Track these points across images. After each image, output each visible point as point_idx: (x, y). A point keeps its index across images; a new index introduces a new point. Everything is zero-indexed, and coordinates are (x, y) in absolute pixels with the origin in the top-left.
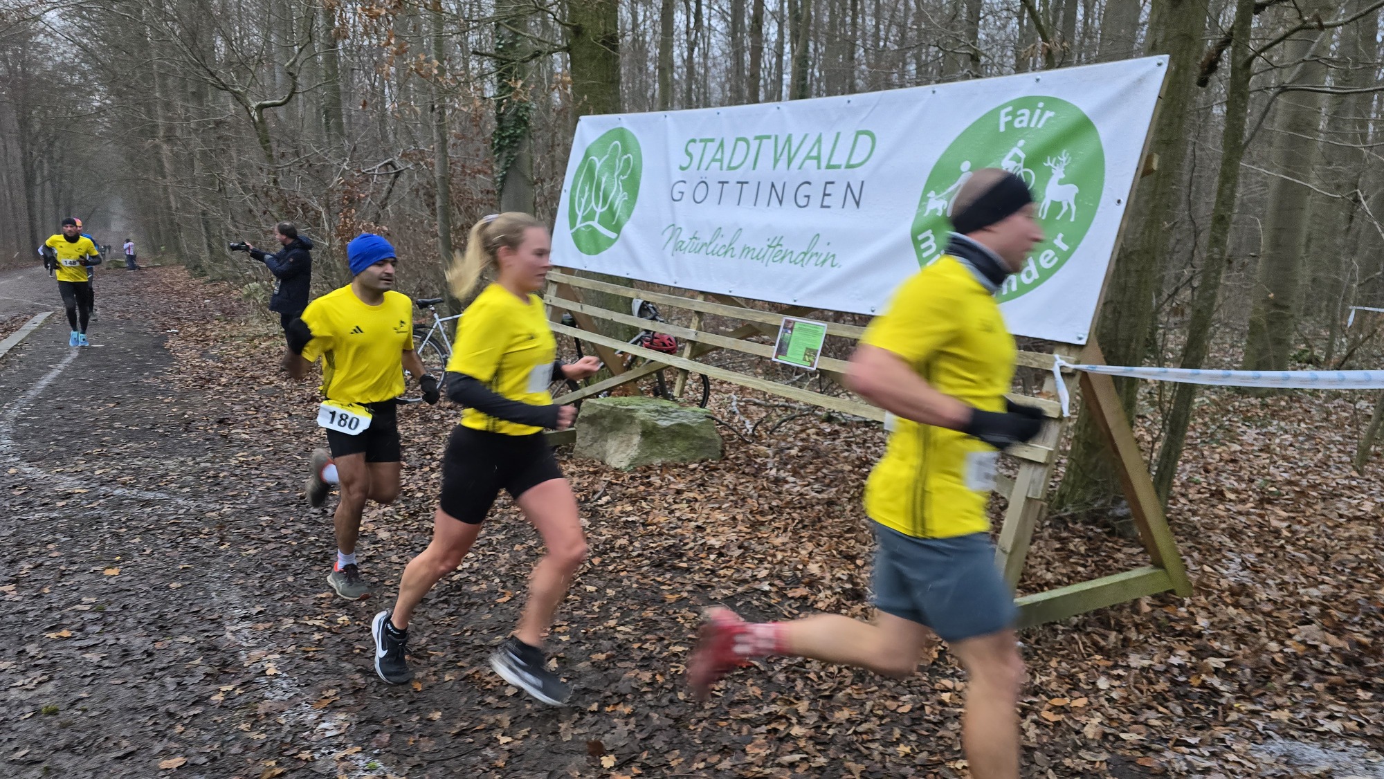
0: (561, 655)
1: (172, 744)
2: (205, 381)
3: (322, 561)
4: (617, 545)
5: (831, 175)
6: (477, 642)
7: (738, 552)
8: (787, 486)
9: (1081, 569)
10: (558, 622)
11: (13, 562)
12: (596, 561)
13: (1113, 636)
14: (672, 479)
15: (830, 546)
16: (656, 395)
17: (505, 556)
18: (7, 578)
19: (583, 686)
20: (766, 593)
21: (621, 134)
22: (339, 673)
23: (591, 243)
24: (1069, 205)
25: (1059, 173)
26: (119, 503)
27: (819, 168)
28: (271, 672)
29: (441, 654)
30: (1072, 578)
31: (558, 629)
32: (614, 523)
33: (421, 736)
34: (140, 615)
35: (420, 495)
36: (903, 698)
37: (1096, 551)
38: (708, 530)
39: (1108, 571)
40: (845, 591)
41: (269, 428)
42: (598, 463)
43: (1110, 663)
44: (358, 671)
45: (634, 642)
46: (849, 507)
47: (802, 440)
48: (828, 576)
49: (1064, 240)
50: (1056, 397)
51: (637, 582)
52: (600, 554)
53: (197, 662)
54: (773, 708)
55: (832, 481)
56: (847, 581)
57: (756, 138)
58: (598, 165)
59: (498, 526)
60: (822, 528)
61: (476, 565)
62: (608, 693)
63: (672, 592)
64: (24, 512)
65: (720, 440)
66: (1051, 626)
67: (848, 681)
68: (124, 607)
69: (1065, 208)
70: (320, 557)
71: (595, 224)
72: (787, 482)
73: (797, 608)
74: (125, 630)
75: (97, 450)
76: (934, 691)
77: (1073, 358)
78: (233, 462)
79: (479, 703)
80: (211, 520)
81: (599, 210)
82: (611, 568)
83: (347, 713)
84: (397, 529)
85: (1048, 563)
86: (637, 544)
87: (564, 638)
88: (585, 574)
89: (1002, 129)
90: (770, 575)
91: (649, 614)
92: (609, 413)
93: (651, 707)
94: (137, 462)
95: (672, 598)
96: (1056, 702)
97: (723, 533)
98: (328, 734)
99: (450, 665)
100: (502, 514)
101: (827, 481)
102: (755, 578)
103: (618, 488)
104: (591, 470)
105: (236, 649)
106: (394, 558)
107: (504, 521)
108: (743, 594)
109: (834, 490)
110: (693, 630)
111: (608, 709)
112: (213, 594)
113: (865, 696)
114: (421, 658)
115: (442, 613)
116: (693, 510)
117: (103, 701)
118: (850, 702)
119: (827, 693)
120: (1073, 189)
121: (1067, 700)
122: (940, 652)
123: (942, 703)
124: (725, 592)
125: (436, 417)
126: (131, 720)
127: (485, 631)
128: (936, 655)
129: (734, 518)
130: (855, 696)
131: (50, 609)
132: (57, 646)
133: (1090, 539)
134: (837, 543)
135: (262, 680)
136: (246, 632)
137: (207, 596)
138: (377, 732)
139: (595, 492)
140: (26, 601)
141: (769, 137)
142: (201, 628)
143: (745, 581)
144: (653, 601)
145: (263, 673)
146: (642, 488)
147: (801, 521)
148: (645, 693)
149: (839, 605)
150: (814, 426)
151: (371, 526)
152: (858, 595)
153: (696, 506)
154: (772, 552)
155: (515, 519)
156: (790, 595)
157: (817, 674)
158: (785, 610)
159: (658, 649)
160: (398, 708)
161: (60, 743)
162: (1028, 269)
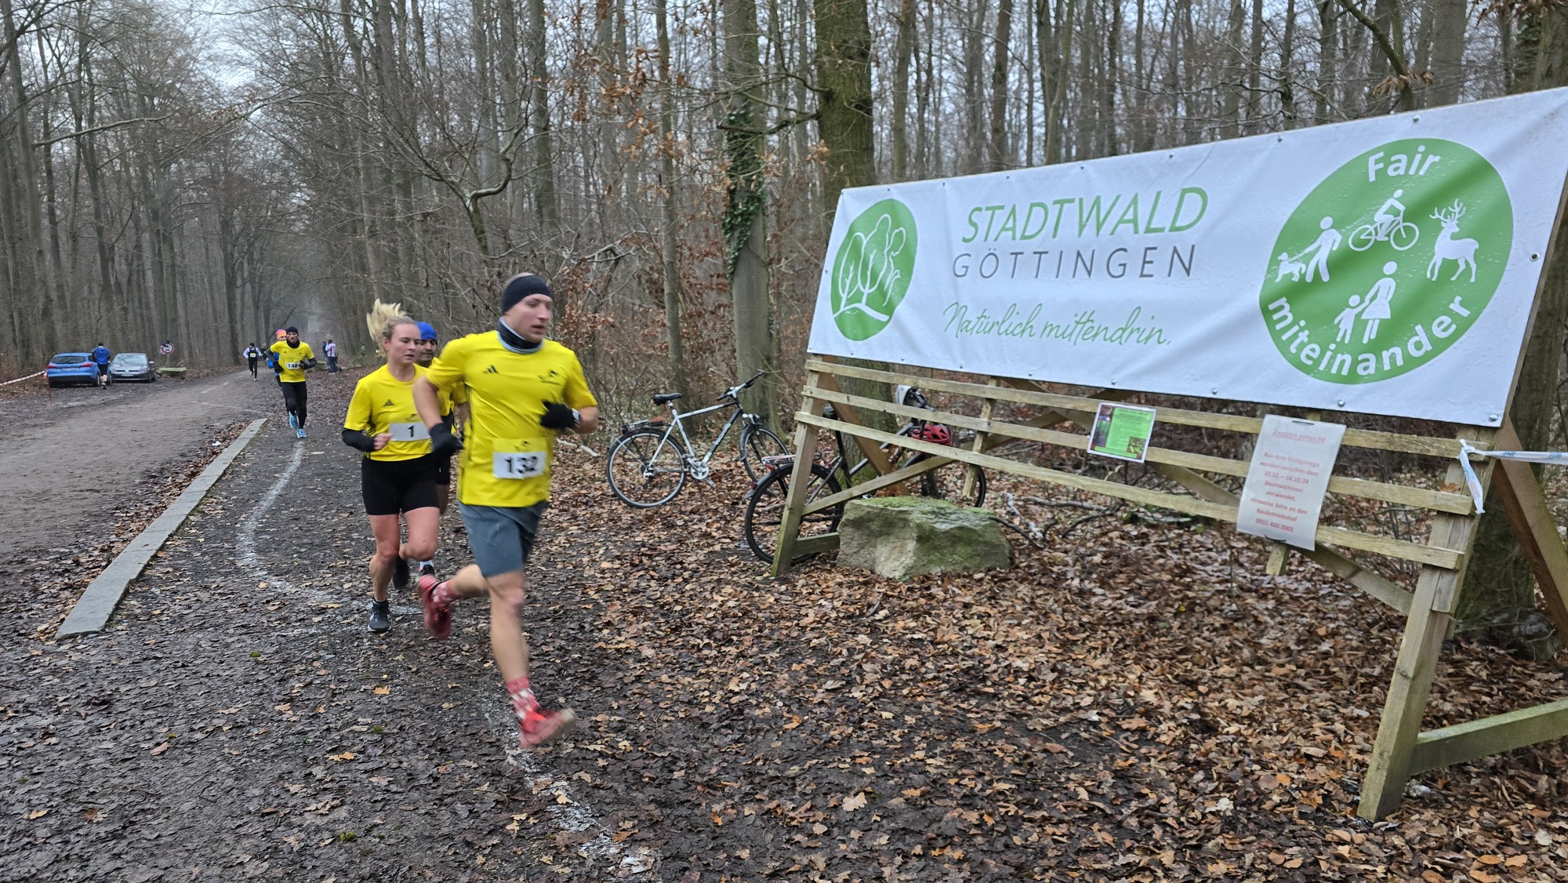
0: (869, 789)
3: (589, 680)
4: (907, 666)
5: (1151, 239)
6: (772, 773)
7: (1051, 676)
8: (1094, 600)
9: (1487, 699)
10: (857, 752)
11: (282, 681)
12: (887, 684)
13: (1544, 781)
14: (957, 591)
15: (1163, 669)
16: (924, 493)
17: (783, 677)
18: (280, 697)
19: (901, 825)
20: (1095, 724)
21: (891, 206)
22: (631, 803)
23: (857, 327)
24: (1467, 262)
25: (1450, 227)
27: (1136, 232)
28: (562, 799)
29: (736, 786)
30: (1476, 711)
31: (858, 760)
32: (898, 641)
33: (733, 876)
34: (418, 737)
35: (678, 608)
36: (1289, 851)
37: (1502, 677)
38: (1011, 650)
39: (1524, 703)
40: (1191, 722)
42: (867, 572)
43: (1548, 814)
44: (651, 802)
45: (949, 777)
46: (1176, 624)
47: (1104, 545)
48: (1167, 706)
49: (1462, 304)
50: (1465, 490)
51: (939, 709)
52: (890, 675)
53: (485, 787)
54: (1131, 858)
55: (1149, 593)
56: (1193, 711)
57: (1056, 202)
58: (865, 242)
59: (769, 643)
60: (1147, 648)
61: (754, 686)
62: (930, 835)
63: (982, 720)
64: (282, 628)
65: (1007, 545)
66: (1461, 768)
67: (1216, 829)
68: (401, 729)
69: (1462, 267)
70: (587, 676)
71: (862, 306)
72: (1094, 594)
73: (1135, 742)
74: (405, 752)
75: (340, 563)
76: (1327, 844)
77: (1483, 443)
79: (788, 841)
80: (469, 635)
81: (867, 291)
82: (905, 692)
83: (649, 847)
84: (661, 646)
85: (1442, 692)
86: (929, 665)
87: (869, 771)
88: (876, 698)
89: (1372, 178)
90: (1095, 704)
91: (960, 744)
92: (876, 514)
93: (984, 852)
95: (983, 728)
96: (1486, 859)
97: (1028, 653)
98: (635, 870)
99: (748, 798)
100: (772, 630)
101: (1144, 593)
102: (1077, 707)
103: (895, 601)
104: (861, 580)
105: (520, 775)
106: (665, 678)
107: (775, 637)
108: (1067, 724)
109: (1154, 603)
110: (1018, 765)
111: (934, 853)
112: (487, 715)
113: (1240, 847)
114: (715, 789)
115: (727, 740)
116: (987, 627)
117: (398, 828)
118: (1224, 853)
119: (1194, 842)
120: (1471, 245)
121: (1500, 857)
122: (1324, 797)
123: (1340, 857)
124: (1045, 722)
125: (680, 523)
126: (430, 848)
127: (778, 761)
128: (1320, 800)
129: (1039, 637)
130: (1230, 847)
131: (328, 729)
132: (343, 768)
133: (1491, 662)
134: (1171, 666)
135: (554, 808)
137: (480, 719)
138: (686, 869)
139: (870, 606)
140: (304, 721)
141: (1072, 201)
142: (482, 752)
143: (1065, 710)
144: (963, 731)
145: (553, 800)
146: (922, 601)
147: (1122, 640)
148: (974, 835)
149: (1187, 741)
150: (1116, 529)
151: (633, 643)
152: (1208, 728)
153: (991, 621)
154: (1093, 676)
155: (787, 635)
156: (1125, 727)
157: (1177, 819)
158: (1121, 742)
159: (979, 786)
160: (702, 844)
161: (366, 872)
162: (1416, 339)
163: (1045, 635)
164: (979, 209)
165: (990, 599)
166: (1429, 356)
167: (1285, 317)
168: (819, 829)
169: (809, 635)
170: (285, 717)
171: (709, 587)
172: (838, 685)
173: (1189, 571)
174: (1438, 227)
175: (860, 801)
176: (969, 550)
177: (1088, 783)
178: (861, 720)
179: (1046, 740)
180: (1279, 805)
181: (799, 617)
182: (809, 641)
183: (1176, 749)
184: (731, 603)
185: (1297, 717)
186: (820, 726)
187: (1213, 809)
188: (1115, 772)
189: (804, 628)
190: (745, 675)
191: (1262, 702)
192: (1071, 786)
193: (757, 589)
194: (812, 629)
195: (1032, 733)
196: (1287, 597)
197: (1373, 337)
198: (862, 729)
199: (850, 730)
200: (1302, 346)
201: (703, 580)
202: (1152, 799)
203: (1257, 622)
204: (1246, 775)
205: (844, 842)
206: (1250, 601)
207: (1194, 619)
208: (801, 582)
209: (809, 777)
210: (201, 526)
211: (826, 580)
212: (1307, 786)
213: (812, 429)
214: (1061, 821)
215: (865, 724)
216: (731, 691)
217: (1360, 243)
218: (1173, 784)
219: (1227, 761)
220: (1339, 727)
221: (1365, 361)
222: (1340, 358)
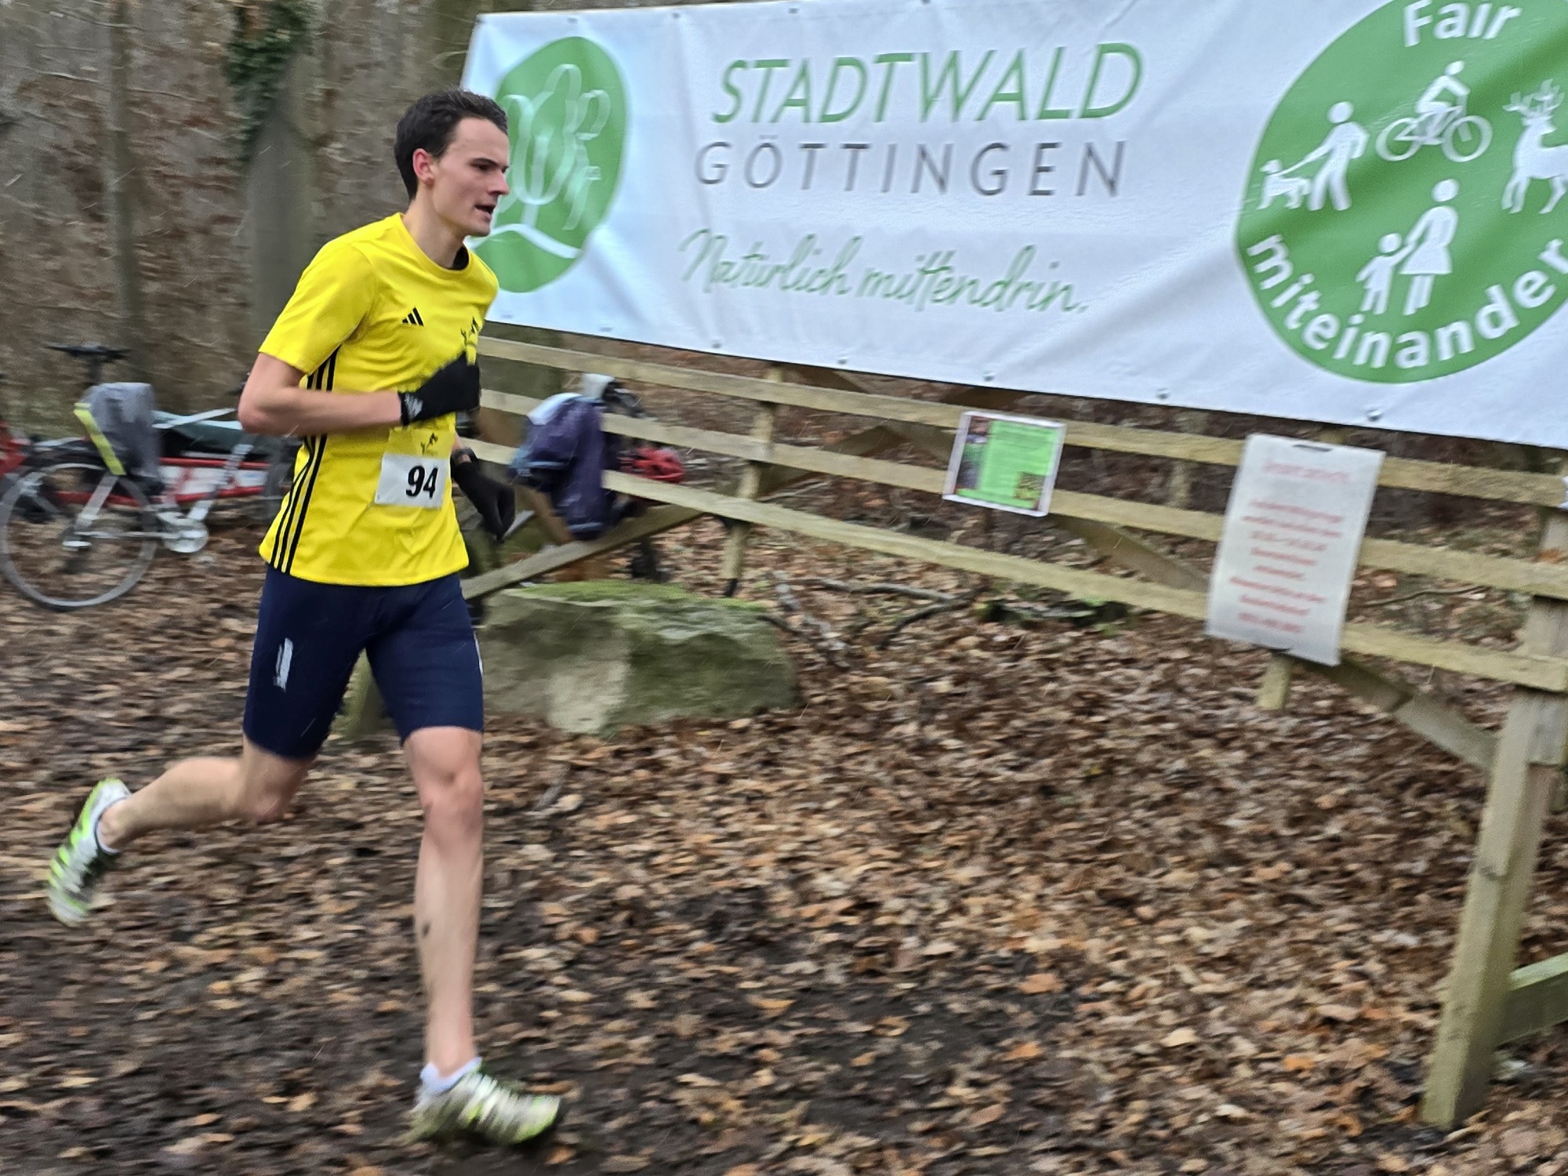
5: (1050, 130)
12: (587, 935)
15: (1076, 879)
21: (577, 48)
23: (518, 267)
25: (1539, 125)
27: (1023, 115)
32: (602, 852)
42: (535, 724)
46: (1087, 797)
49: (1561, 252)
55: (1037, 744)
57: (882, 59)
58: (529, 112)
60: (1046, 842)
65: (788, 664)
69: (1560, 191)
81: (535, 201)
89: (1412, 41)
101: (1027, 744)
103: (591, 776)
104: (523, 738)
129: (857, 830)
139: (542, 787)
141: (910, 57)
144: (738, 1016)
147: (999, 830)
150: (968, 632)
162: (1488, 310)
163: (867, 826)
164: (745, 63)
165: (763, 764)
166: (1513, 338)
167: (1275, 271)
176: (722, 676)
196: (1261, 744)
197: (1423, 303)
200: (1307, 318)
203: (1221, 789)
207: (1115, 789)
217: (1401, 148)
220: (1374, 967)
221: (1411, 343)
222: (1370, 338)
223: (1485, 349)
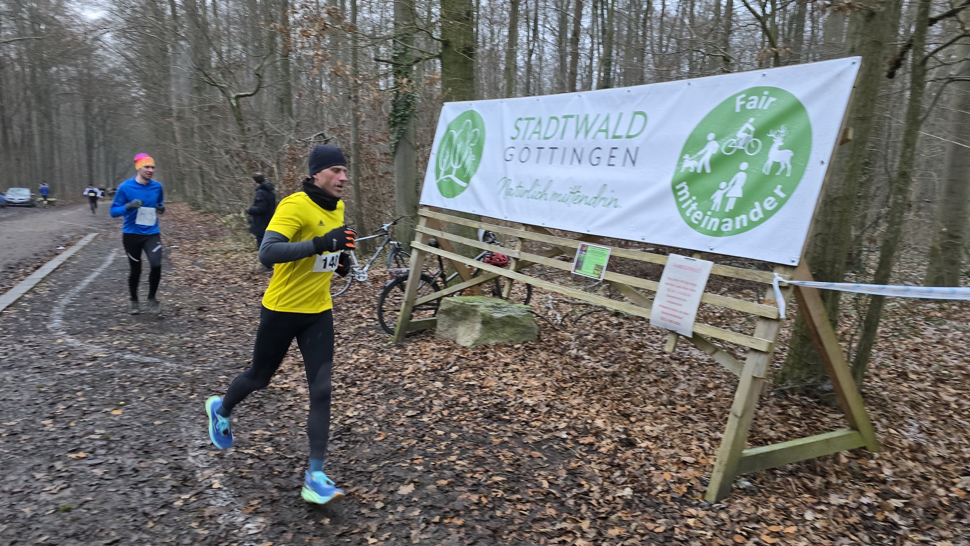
0: (416, 480)
1: (145, 536)
2: (192, 281)
3: (258, 408)
4: (461, 402)
5: (615, 143)
6: (359, 469)
7: (546, 409)
8: (584, 362)
9: (796, 429)
10: (416, 456)
11: (53, 404)
12: (445, 413)
13: (819, 480)
14: (502, 355)
15: (612, 406)
16: (494, 295)
17: (382, 408)
18: (48, 415)
19: (430, 503)
20: (564, 440)
21: (471, 114)
22: (263, 488)
23: (449, 189)
24: (786, 165)
25: (778, 142)
26: (127, 365)
28: (216, 486)
30: (789, 436)
31: (416, 461)
32: (460, 385)
33: (315, 536)
34: (133, 443)
36: (659, 521)
37: (808, 415)
38: (526, 393)
39: (815, 431)
40: (621, 440)
41: (232, 314)
42: (451, 342)
43: (815, 501)
44: (276, 487)
45: (468, 472)
46: (628, 378)
47: (596, 329)
48: (609, 429)
49: (782, 190)
50: (775, 304)
51: (473, 429)
52: (449, 407)
53: (167, 477)
54: (564, 525)
55: (616, 359)
56: (623, 433)
58: (456, 136)
59: (380, 386)
61: (363, 413)
62: (447, 510)
63: (498, 437)
64: (65, 370)
65: (537, 327)
66: (772, 471)
67: (620, 507)
68: (123, 437)
69: (783, 167)
70: (257, 405)
71: (453, 176)
72: (584, 359)
73: (586, 452)
74: (122, 453)
75: (116, 328)
76: (682, 517)
77: (788, 276)
78: (205, 337)
79: (357, 513)
80: (187, 377)
81: (456, 167)
82: (455, 418)
83: (265, 517)
85: (772, 424)
86: (474, 401)
87: (419, 468)
88: (436, 422)
89: (738, 110)
90: (568, 427)
91: (480, 452)
92: (459, 307)
93: (477, 520)
94: (142, 336)
96: (774, 528)
97: (536, 395)
98: (251, 532)
100: (383, 378)
101: (613, 359)
102: (556, 429)
104: (447, 347)
105: (194, 469)
107: (384, 382)
108: (548, 440)
109: (618, 365)
110: (511, 465)
111: (446, 521)
112: (183, 430)
113: (631, 518)
115: (336, 447)
116: (516, 378)
118: (621, 522)
119: (603, 515)
120: (789, 153)
121: (781, 527)
122: (689, 488)
123: (688, 526)
124: (535, 438)
125: (344, 308)
126: (119, 517)
127: (365, 461)
128: (685, 490)
129: (544, 385)
130: (624, 519)
131: (73, 437)
132: (76, 463)
133: (804, 406)
134: (618, 405)
135: (209, 491)
136: (202, 457)
137: (178, 432)
138: (285, 532)
139: (448, 363)
140: (59, 431)
141: (572, 116)
142: (173, 453)
143: (549, 431)
144: (484, 443)
145: (210, 487)
146: (481, 361)
147: (592, 388)
148: (473, 510)
149: (616, 450)
150: (605, 319)
151: (294, 384)
152: (630, 444)
153: (518, 375)
154: (569, 409)
155: (392, 381)
156: (581, 442)
157: (597, 500)
158: (577, 452)
159: (485, 479)
160: (300, 515)
161: (70, 532)
162: (754, 210)
163: (548, 384)
164: (520, 119)
165: (521, 360)
166: (762, 221)
167: (684, 194)
168: (379, 505)
169: (406, 381)
170: (46, 429)
171: (351, 350)
172: (414, 413)
173: (643, 346)
174: (771, 142)
175: (410, 488)
176: (513, 330)
177: (550, 477)
178: (424, 436)
179: (533, 450)
180: (660, 492)
181: (403, 369)
182: (405, 385)
183: (609, 456)
184: (363, 360)
185: (684, 439)
186: (397, 439)
187: (620, 494)
188: (568, 470)
189: (403, 377)
190: (359, 406)
191: (666, 428)
192: (540, 479)
193: (382, 352)
194: (409, 378)
195: (525, 445)
196: (696, 364)
197: (732, 208)
198: (422, 441)
199: (415, 442)
200: (693, 211)
201: (350, 345)
202: (586, 487)
203: (676, 379)
204: (646, 473)
205: (392, 513)
206: (674, 365)
207: (638, 376)
208: (410, 348)
209: (382, 472)
210: (30, 301)
211: (425, 347)
212: (680, 481)
213: (421, 253)
214: (528, 502)
215: (426, 438)
216: (348, 416)
217: (729, 150)
218: (600, 479)
219: (636, 465)
220: (706, 444)
221: (727, 222)
222: (713, 220)
223: (752, 225)
